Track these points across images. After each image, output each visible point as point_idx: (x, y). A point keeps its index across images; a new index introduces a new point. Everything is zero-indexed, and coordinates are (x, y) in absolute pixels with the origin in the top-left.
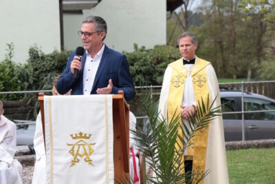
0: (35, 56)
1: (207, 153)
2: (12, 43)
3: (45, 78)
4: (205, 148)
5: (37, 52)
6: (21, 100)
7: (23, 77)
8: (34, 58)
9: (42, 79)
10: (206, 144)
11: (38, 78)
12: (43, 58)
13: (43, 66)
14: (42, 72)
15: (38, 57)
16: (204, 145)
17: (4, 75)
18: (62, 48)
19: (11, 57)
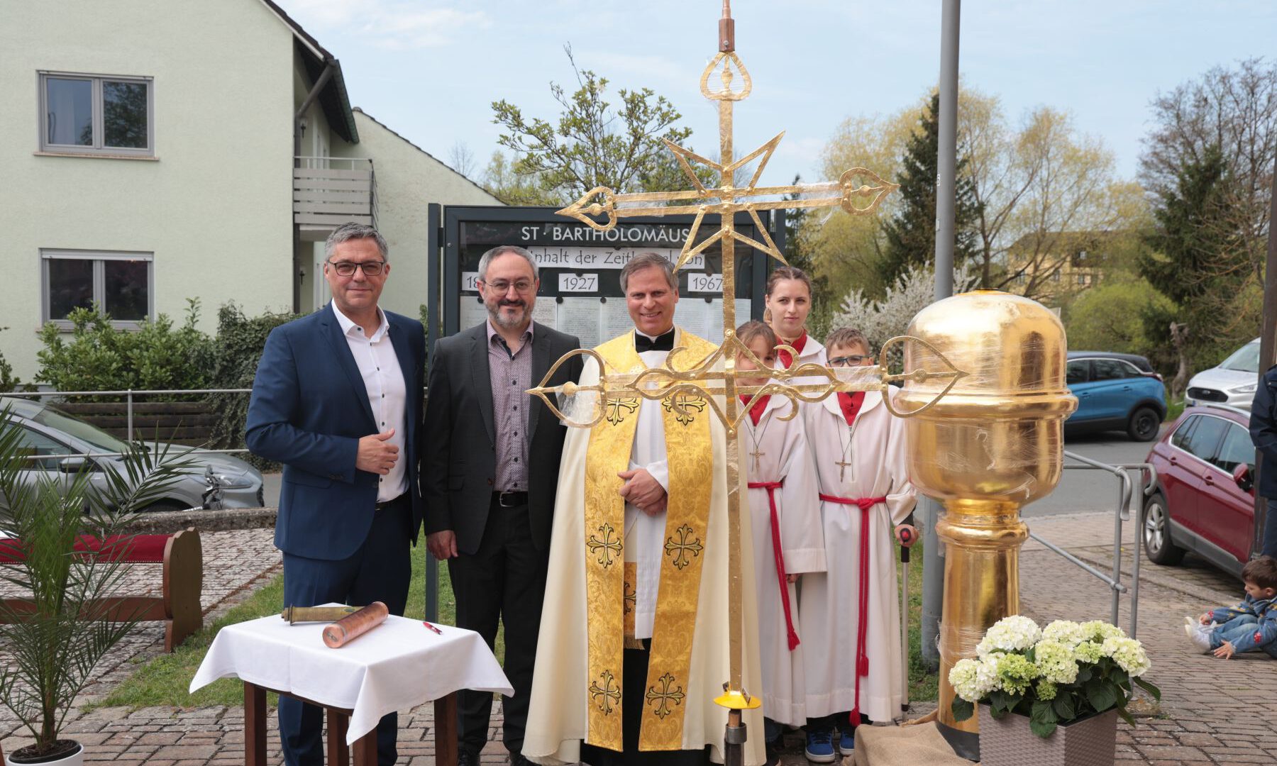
0: (228, 319)
1: (697, 633)
2: (197, 298)
3: (245, 362)
4: (689, 616)
5: (235, 314)
6: (202, 402)
7: (205, 360)
8: (228, 325)
9: (240, 364)
10: (696, 604)
11: (233, 361)
12: (244, 325)
13: (243, 340)
14: (239, 352)
15: (236, 324)
16: (688, 607)
17: (173, 355)
18: (297, 307)
19: (194, 323)
